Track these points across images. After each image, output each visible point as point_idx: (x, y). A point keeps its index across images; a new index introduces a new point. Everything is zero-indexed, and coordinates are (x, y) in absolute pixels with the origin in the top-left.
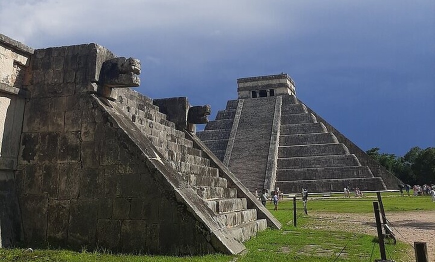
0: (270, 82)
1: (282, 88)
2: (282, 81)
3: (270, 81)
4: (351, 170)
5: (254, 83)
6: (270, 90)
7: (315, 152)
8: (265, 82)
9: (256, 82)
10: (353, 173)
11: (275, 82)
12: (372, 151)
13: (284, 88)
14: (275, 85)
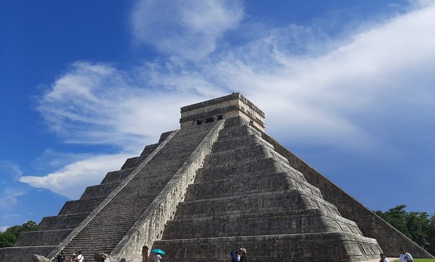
0: (219, 106)
1: (232, 112)
2: (233, 103)
3: (219, 104)
4: (287, 216)
5: (200, 111)
6: (218, 116)
7: (240, 190)
8: (213, 107)
9: (202, 109)
10: (290, 224)
11: (225, 105)
12: (396, 208)
13: (234, 111)
14: (223, 109)
